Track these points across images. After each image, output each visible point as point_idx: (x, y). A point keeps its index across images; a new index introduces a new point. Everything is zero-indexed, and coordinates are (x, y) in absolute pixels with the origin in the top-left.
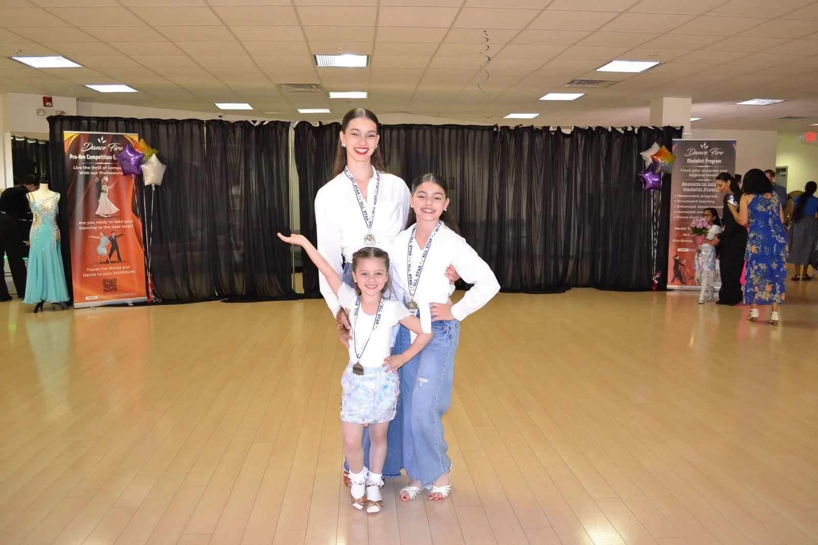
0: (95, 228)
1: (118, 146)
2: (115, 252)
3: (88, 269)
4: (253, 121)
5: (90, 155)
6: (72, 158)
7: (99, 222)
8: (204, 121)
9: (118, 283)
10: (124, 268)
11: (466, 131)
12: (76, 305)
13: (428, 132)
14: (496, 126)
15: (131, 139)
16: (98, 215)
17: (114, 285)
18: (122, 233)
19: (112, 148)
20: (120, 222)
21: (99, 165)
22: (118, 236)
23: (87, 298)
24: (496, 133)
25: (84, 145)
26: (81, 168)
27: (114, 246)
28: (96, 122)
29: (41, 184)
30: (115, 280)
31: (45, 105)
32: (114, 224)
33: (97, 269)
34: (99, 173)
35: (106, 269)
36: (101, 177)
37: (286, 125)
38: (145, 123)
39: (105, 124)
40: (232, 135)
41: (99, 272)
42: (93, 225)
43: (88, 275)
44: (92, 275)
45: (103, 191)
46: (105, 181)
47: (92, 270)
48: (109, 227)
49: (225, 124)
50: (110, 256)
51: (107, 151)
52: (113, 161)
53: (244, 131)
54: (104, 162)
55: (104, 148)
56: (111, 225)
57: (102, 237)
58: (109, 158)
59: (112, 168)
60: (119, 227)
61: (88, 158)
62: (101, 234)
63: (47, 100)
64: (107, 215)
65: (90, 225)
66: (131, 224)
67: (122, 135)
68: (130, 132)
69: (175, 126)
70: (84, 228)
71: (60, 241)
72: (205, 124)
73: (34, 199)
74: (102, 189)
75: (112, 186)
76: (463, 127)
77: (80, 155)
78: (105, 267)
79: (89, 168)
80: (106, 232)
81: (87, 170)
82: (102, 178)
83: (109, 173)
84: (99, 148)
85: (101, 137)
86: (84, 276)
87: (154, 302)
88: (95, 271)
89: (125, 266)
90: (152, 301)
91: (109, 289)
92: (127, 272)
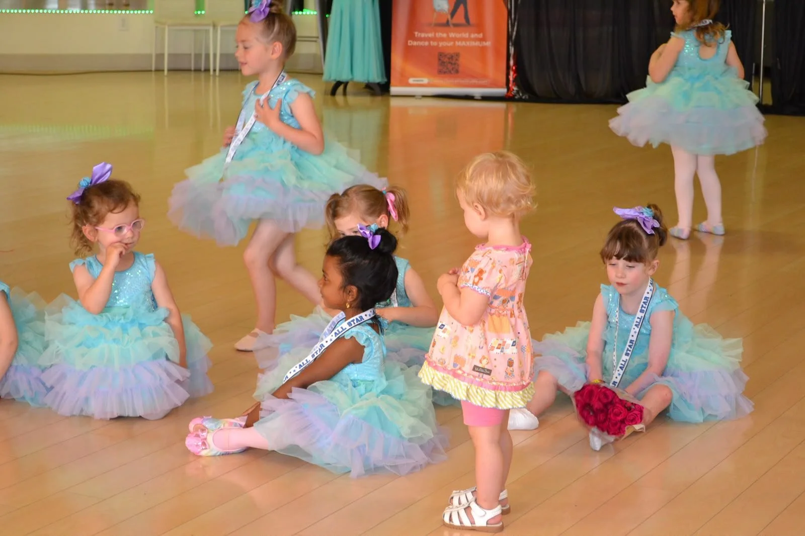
2: (462, 7)
3: (416, 33)
9: (462, 61)
10: (473, 36)
12: (394, 90)
17: (455, 64)
23: (411, 81)
30: (458, 55)
33: (430, 35)
35: (445, 35)
41: (434, 39)
43: (415, 43)
44: (422, 43)
47: (423, 35)
50: (453, 13)
78: (443, 33)
86: (409, 44)
87: (516, 97)
88: (427, 38)
89: (476, 33)
90: (514, 96)
91: (447, 69)
92: (477, 44)
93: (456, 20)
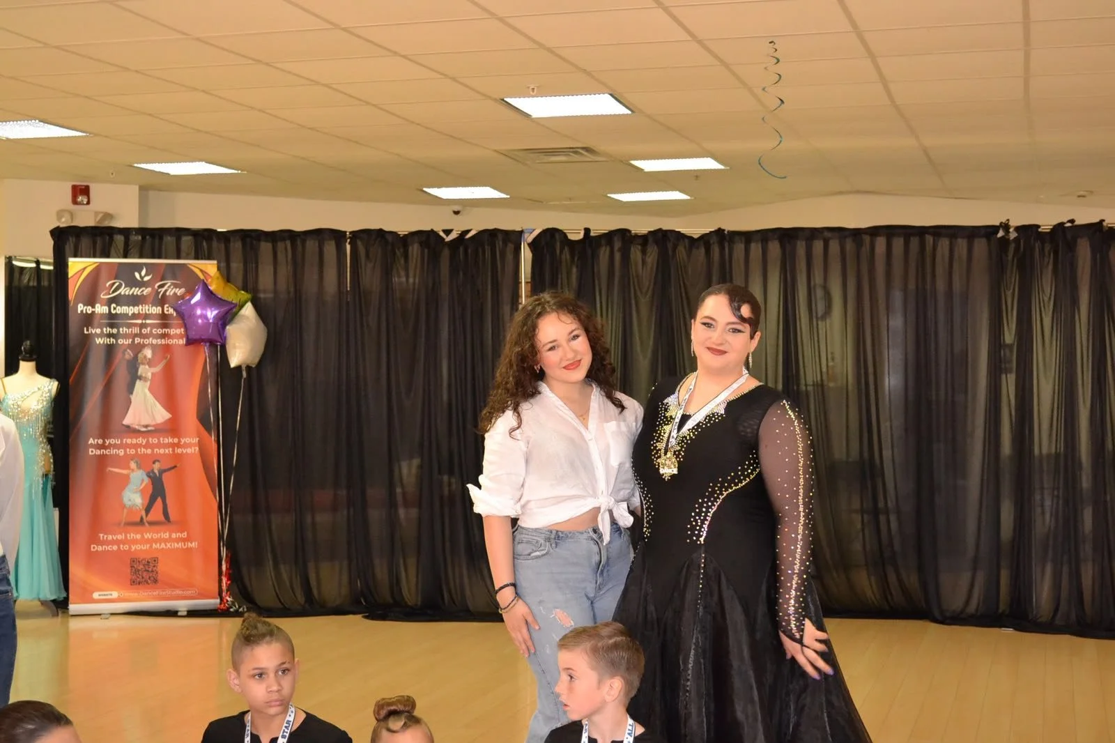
0: (121, 452)
1: (176, 286)
2: (159, 500)
3: (101, 535)
4: (444, 231)
5: (117, 305)
6: (82, 311)
7: (129, 441)
8: (346, 232)
9: (161, 568)
10: (174, 536)
11: (929, 239)
12: (73, 608)
13: (834, 246)
14: (1006, 226)
15: (201, 271)
16: (128, 427)
17: (152, 571)
18: (176, 465)
19: (163, 290)
20: (171, 440)
21: (135, 325)
22: (165, 471)
23: (96, 595)
24: (1005, 240)
25: (108, 284)
26: (98, 331)
27: (157, 490)
28: (140, 238)
29: (23, 365)
30: (155, 560)
31: (75, 202)
32: (159, 446)
33: (119, 537)
34: (133, 341)
35: (139, 536)
36: (138, 349)
37: (513, 238)
38: (232, 239)
39: (157, 241)
40: (402, 261)
41: (124, 542)
42: (115, 446)
43: (100, 548)
44: (109, 548)
45: (140, 378)
46: (145, 357)
47: (110, 537)
48: (149, 451)
49: (390, 238)
50: (148, 510)
51: (152, 298)
52: (164, 316)
53: (426, 251)
54: (145, 319)
55: (147, 291)
56: (152, 446)
57: (133, 470)
58: (156, 310)
59: (160, 331)
60: (168, 451)
61: (113, 312)
62: (133, 465)
63: (81, 192)
64: (146, 426)
65: (110, 446)
66: (194, 445)
67: (184, 264)
68: (202, 259)
69: (288, 243)
70: (98, 452)
71: (51, 476)
72: (350, 238)
73: (6, 393)
74: (139, 373)
75: (158, 369)
76: (921, 231)
77: (98, 306)
78: (137, 533)
79: (115, 331)
80: (142, 462)
81: (110, 335)
82: (140, 351)
83: (154, 342)
84: (136, 291)
85: (143, 269)
86: (92, 549)
87: (232, 610)
88: (114, 541)
89: (178, 532)
90: (228, 609)
91: (143, 578)
92: (180, 545)
93: (151, 517)
